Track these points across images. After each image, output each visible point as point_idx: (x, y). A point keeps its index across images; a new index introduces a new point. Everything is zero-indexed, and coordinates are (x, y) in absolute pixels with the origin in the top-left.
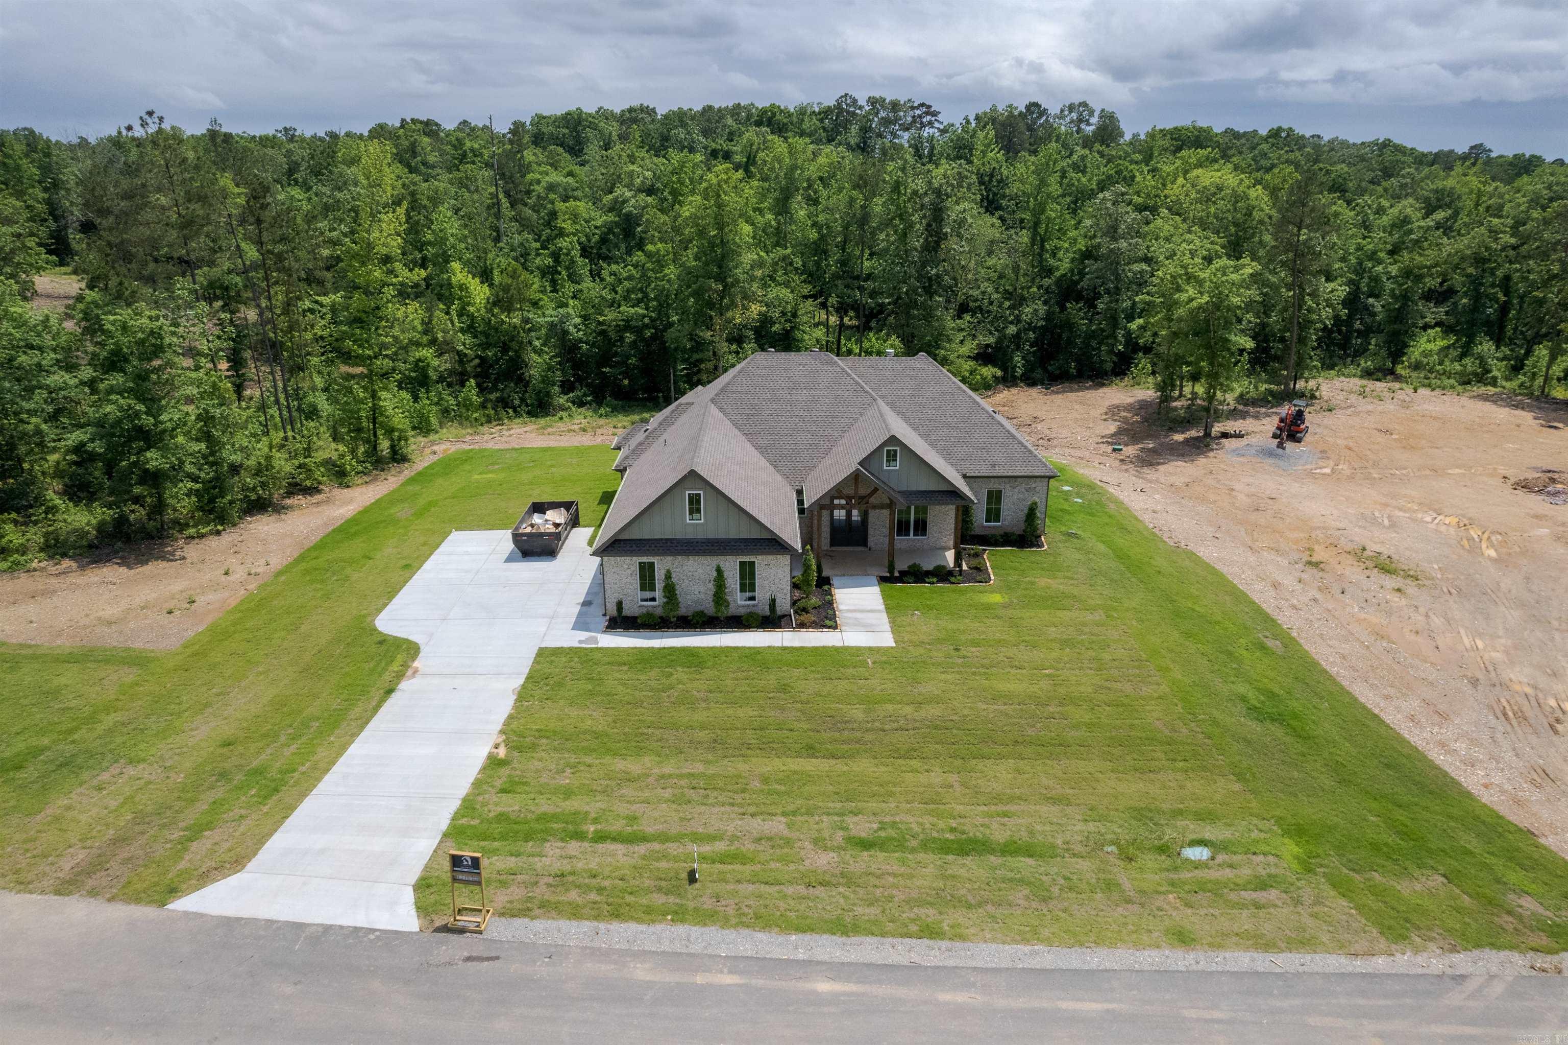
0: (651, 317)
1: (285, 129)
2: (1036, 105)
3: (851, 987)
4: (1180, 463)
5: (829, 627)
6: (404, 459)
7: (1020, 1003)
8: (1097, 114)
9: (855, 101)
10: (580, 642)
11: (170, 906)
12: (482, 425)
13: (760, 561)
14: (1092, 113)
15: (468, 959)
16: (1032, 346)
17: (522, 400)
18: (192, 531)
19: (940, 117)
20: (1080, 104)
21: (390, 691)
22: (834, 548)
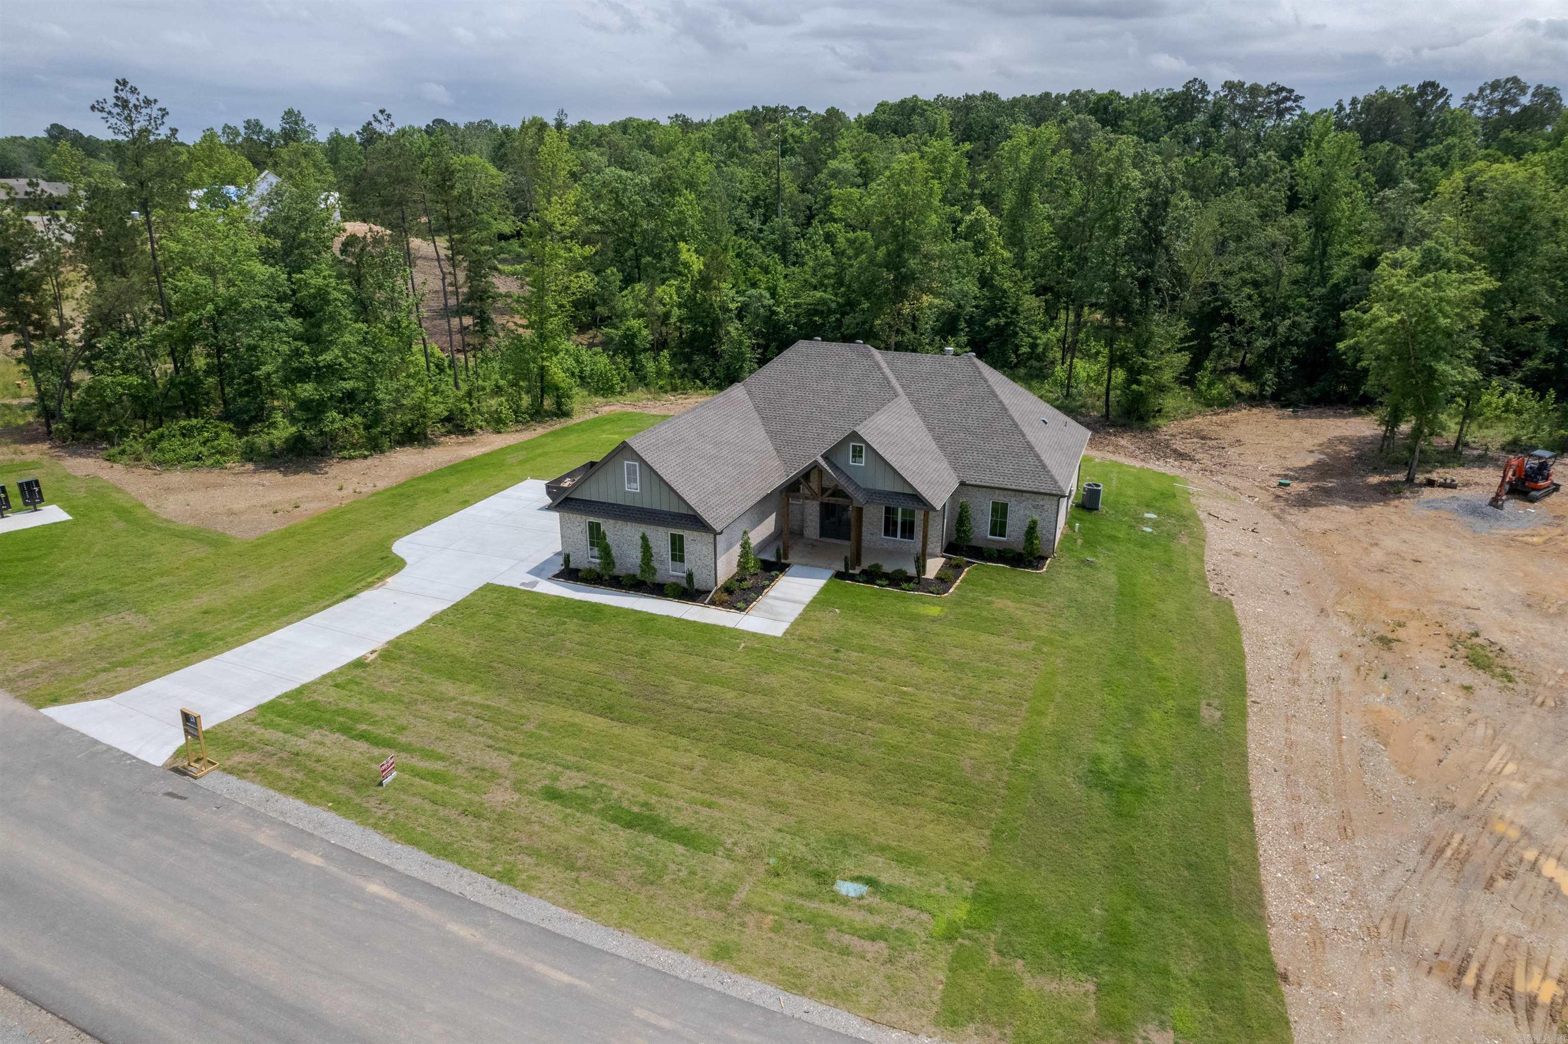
0: (838, 303)
1: (677, 116)
2: (1433, 85)
3: (393, 896)
4: (1344, 508)
5: (738, 609)
6: (566, 414)
7: (507, 953)
8: (1530, 91)
9: (1204, 87)
10: (523, 584)
11: (41, 710)
12: (666, 392)
13: (689, 536)
14: (1523, 90)
15: (170, 794)
16: (1292, 363)
17: (713, 373)
18: (345, 453)
19: (1302, 103)
20: (1507, 81)
21: (350, 596)
22: (823, 539)
